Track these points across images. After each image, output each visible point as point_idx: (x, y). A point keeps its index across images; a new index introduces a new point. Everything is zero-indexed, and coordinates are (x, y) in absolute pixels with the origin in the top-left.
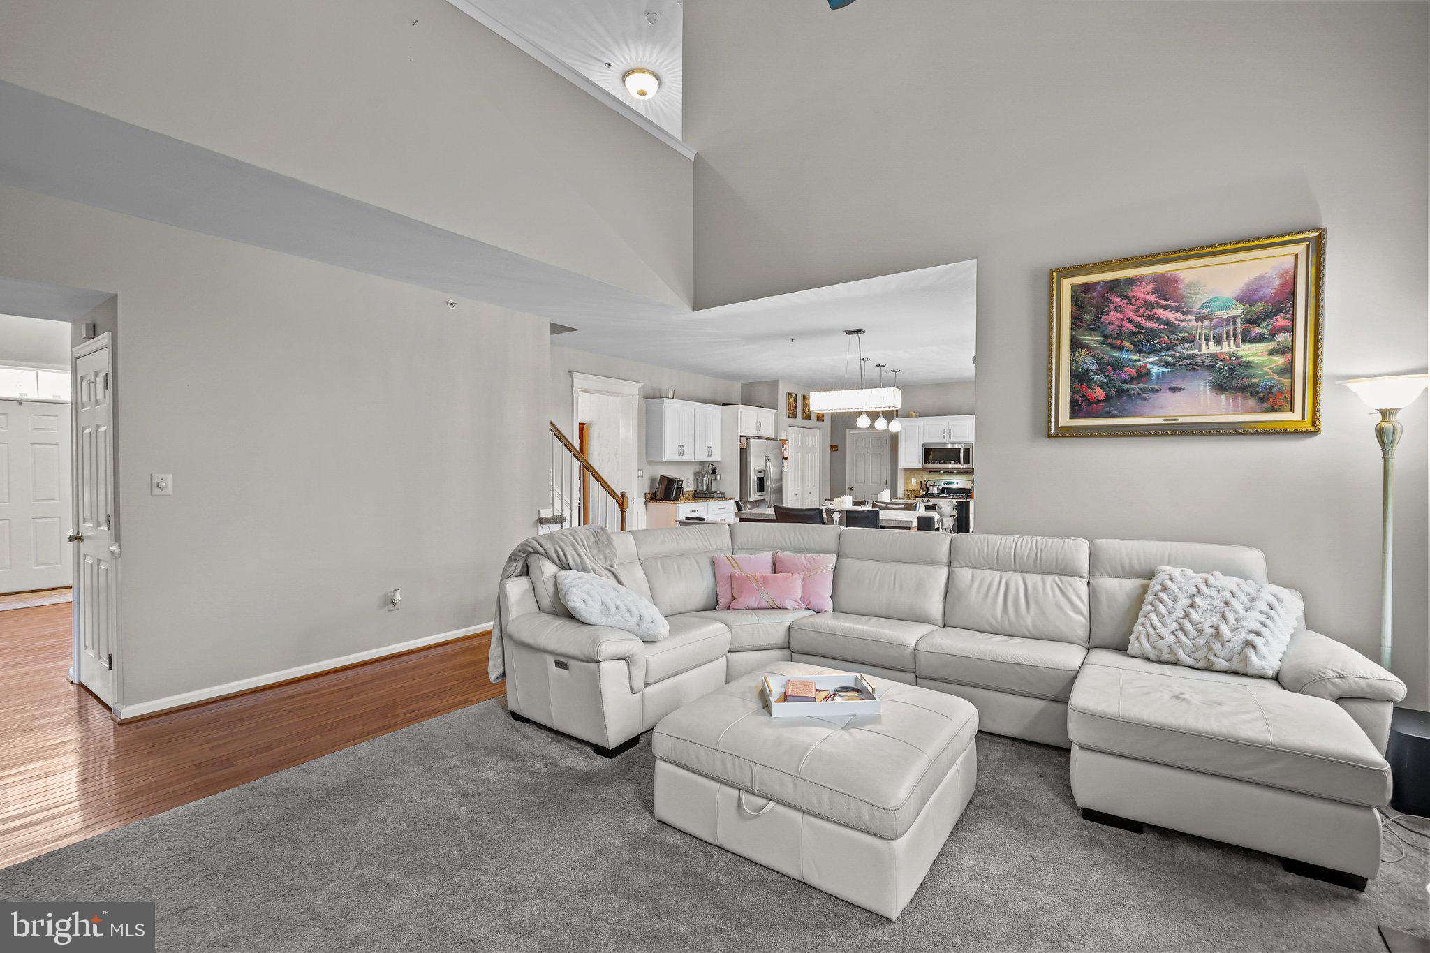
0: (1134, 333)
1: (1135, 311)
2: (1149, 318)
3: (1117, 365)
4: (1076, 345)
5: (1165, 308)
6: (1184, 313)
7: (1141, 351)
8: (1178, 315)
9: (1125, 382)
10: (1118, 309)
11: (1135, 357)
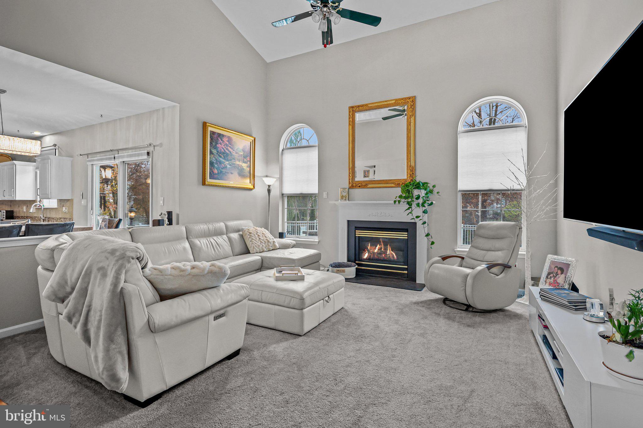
0: (224, 153)
1: (224, 146)
2: (227, 149)
3: (220, 162)
4: (211, 153)
5: (230, 147)
6: (234, 150)
7: (225, 159)
8: (232, 150)
9: (222, 169)
10: (220, 143)
11: (224, 161)
